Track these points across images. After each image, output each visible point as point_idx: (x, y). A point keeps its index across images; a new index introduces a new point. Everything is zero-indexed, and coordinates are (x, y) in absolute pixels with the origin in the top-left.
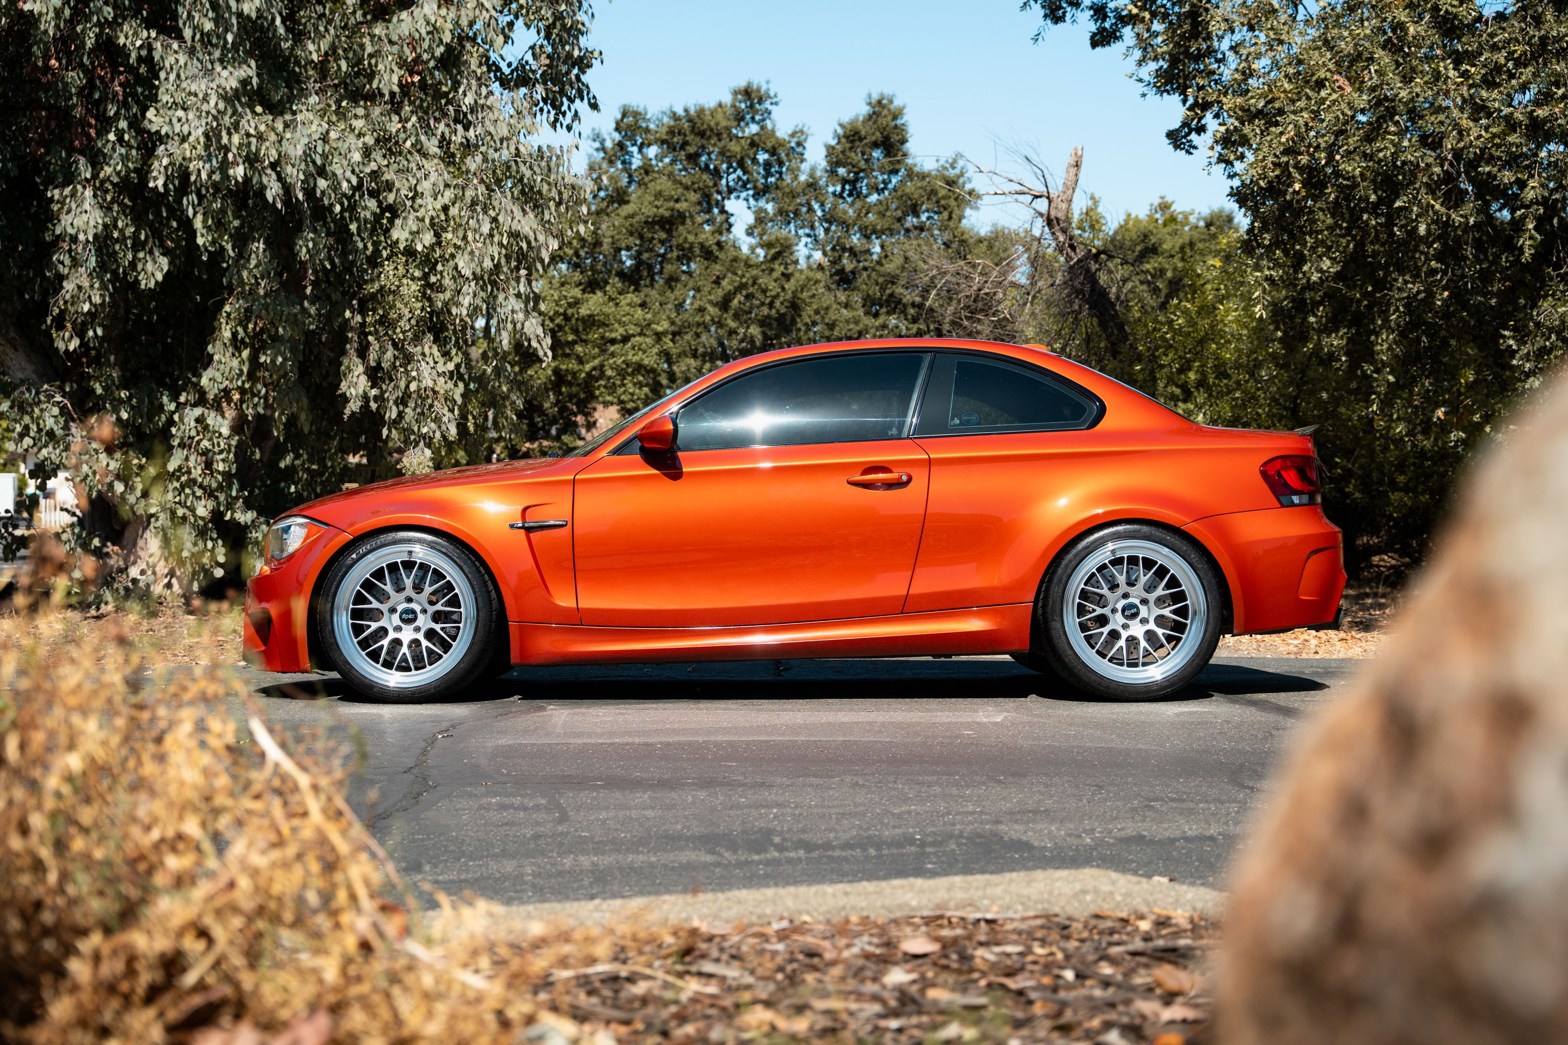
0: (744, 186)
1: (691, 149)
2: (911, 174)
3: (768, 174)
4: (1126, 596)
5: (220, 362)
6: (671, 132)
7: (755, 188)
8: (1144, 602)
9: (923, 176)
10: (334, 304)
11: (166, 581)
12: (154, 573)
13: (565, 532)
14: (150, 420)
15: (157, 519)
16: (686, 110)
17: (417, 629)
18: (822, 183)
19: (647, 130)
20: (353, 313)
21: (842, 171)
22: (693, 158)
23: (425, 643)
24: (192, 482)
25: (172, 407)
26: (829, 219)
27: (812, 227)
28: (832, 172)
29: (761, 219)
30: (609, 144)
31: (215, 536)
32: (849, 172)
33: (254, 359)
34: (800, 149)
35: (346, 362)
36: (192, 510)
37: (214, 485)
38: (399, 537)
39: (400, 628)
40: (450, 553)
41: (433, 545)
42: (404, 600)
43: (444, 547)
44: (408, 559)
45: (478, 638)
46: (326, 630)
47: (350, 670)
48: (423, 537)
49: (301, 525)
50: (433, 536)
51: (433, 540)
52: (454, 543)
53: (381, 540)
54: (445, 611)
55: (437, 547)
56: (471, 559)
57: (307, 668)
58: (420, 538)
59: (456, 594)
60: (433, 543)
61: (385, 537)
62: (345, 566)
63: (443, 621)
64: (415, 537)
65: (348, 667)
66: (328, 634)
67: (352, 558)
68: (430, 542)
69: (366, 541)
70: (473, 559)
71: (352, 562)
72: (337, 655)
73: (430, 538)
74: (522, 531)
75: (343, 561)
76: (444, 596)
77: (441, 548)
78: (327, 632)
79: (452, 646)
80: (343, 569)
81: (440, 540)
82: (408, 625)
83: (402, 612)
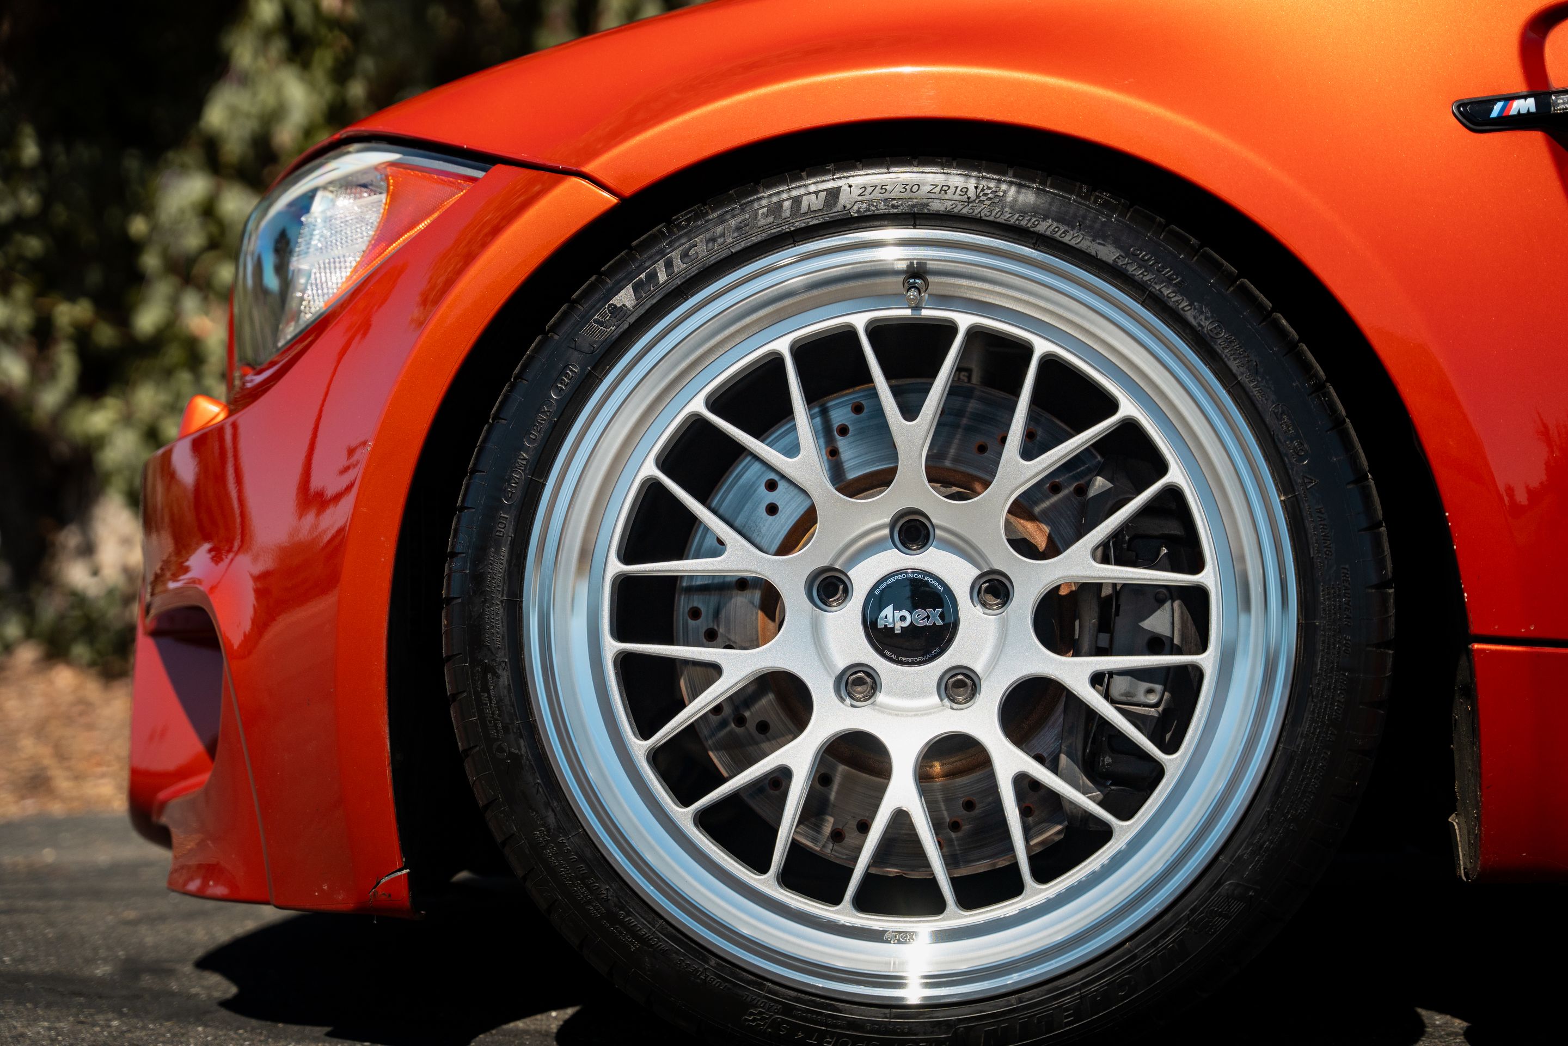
17: (960, 686)
38: (856, 191)
39: (868, 680)
40: (1140, 267)
41: (1043, 227)
42: (886, 531)
43: (1105, 237)
44: (907, 312)
45: (1314, 733)
46: (488, 691)
47: (616, 906)
48: (989, 188)
49: (364, 186)
50: (1041, 184)
51: (1042, 201)
52: (1158, 219)
53: (760, 212)
54: (1114, 585)
55: (1066, 239)
56: (1252, 299)
57: (390, 895)
58: (972, 193)
59: (1174, 494)
60: (1044, 220)
61: (785, 196)
62: (576, 353)
63: (1104, 640)
64: (944, 189)
65: (606, 890)
66: (493, 713)
67: (614, 309)
68: (1023, 213)
69: (688, 220)
70: (1262, 297)
71: (613, 330)
72: (543, 825)
73: (1023, 190)
74: (1535, 140)
75: (566, 328)
76: (1110, 504)
77: (1089, 244)
78: (491, 703)
79: (1158, 772)
80: (566, 367)
81: (1079, 200)
82: (910, 660)
83: (877, 593)
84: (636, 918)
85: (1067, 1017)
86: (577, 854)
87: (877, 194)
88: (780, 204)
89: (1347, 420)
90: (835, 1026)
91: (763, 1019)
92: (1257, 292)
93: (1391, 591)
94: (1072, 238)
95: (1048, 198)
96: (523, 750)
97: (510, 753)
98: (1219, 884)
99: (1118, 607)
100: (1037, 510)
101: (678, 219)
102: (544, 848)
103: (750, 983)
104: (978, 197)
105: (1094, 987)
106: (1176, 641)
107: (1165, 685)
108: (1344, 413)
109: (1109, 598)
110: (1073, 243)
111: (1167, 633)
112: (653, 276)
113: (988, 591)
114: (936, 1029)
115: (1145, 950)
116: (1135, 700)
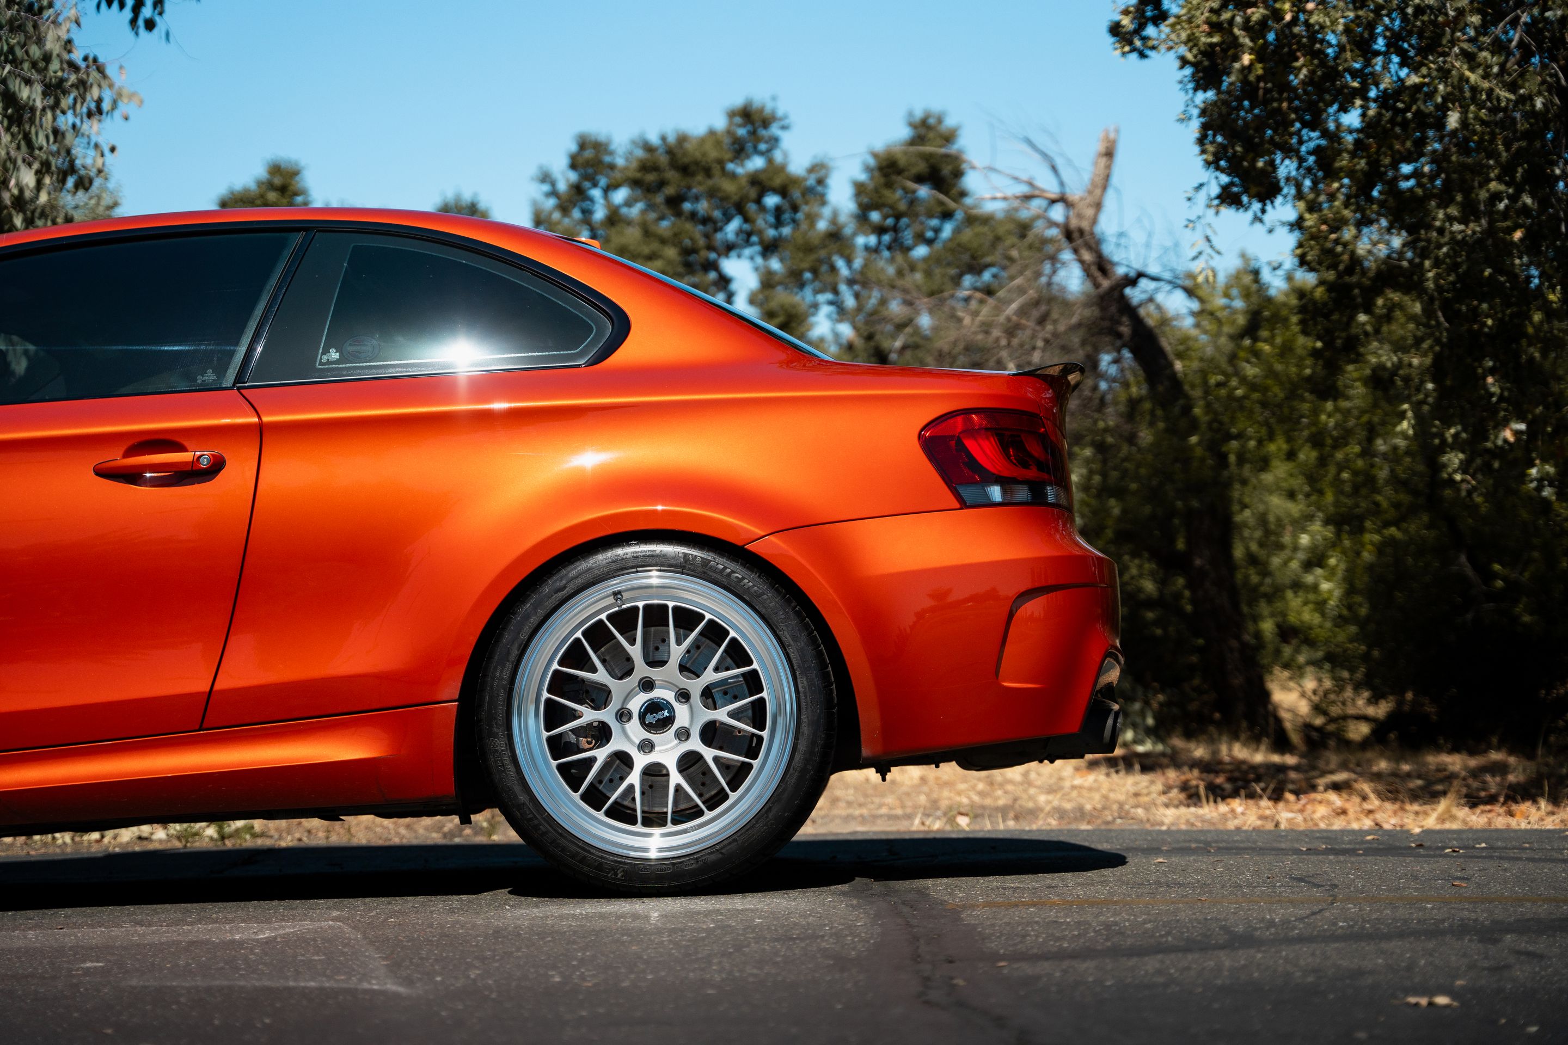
0: (748, 243)
1: (670, 191)
2: (972, 220)
3: (779, 223)
4: (647, 685)
6: (645, 167)
7: (761, 242)
8: (684, 696)
9: (986, 220)
16: (664, 139)
18: (848, 231)
19: (612, 167)
21: (875, 216)
22: (674, 203)
26: (860, 281)
27: (836, 291)
28: (862, 217)
29: (768, 282)
30: (562, 186)
32: (885, 217)
34: (819, 189)
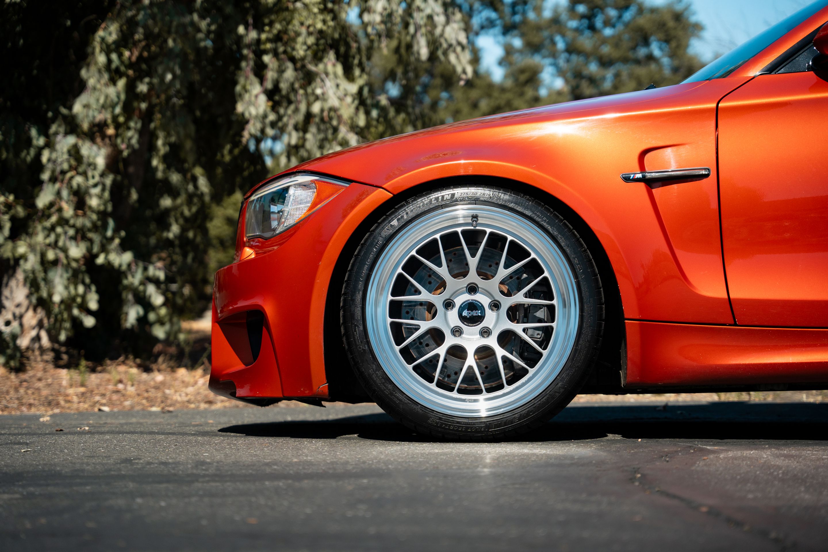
0: (494, 24)
2: (641, 9)
5: (94, 89)
7: (503, 25)
10: (226, 18)
11: (34, 333)
12: (21, 325)
13: (710, 183)
14: (17, 154)
15: (26, 260)
17: (486, 332)
18: (563, 19)
20: (246, 28)
21: (580, 8)
23: (500, 352)
24: (63, 222)
25: (41, 141)
26: (570, 50)
27: (555, 57)
28: (572, 9)
29: (509, 50)
31: (87, 280)
32: (586, 9)
33: (130, 88)
35: (242, 80)
36: (65, 250)
37: (88, 224)
38: (459, 194)
39: (460, 331)
40: (537, 217)
41: (512, 205)
42: (465, 289)
43: (528, 209)
44: (472, 228)
45: (583, 344)
46: (356, 332)
47: (392, 391)
48: (496, 194)
49: (305, 186)
50: (510, 193)
51: (511, 198)
52: (542, 203)
53: (433, 199)
54: (528, 304)
55: (517, 209)
56: (567, 226)
57: (322, 391)
58: (491, 195)
59: (546, 279)
60: (511, 203)
61: (439, 195)
62: (381, 238)
63: (525, 320)
64: (484, 194)
65: (390, 387)
66: (358, 338)
67: (391, 226)
68: (506, 201)
69: (412, 201)
70: (570, 226)
71: (391, 231)
72: (372, 369)
73: (505, 195)
74: (642, 185)
75: (378, 231)
76: (527, 282)
77: (523, 210)
78: (357, 335)
79: (541, 355)
80: (378, 242)
81: (521, 198)
82: (472, 325)
83: (462, 306)
84: (398, 394)
85: (516, 420)
86: (382, 377)
87: (465, 196)
88: (438, 197)
89: (593, 260)
90: (453, 423)
91: (433, 421)
92: (569, 224)
93: (604, 306)
94: (519, 209)
95: (512, 197)
96: (366, 348)
97: (363, 349)
98: (557, 384)
99: (529, 311)
100: (506, 283)
101: (409, 201)
102: (372, 375)
103: (430, 412)
104: (493, 197)
105: (524, 412)
106: (546, 320)
107: (542, 331)
108: (592, 258)
109: (527, 308)
110: (519, 210)
111: (543, 318)
112: (402, 217)
113: (493, 306)
114: (481, 424)
115: (538, 402)
116: (534, 337)
